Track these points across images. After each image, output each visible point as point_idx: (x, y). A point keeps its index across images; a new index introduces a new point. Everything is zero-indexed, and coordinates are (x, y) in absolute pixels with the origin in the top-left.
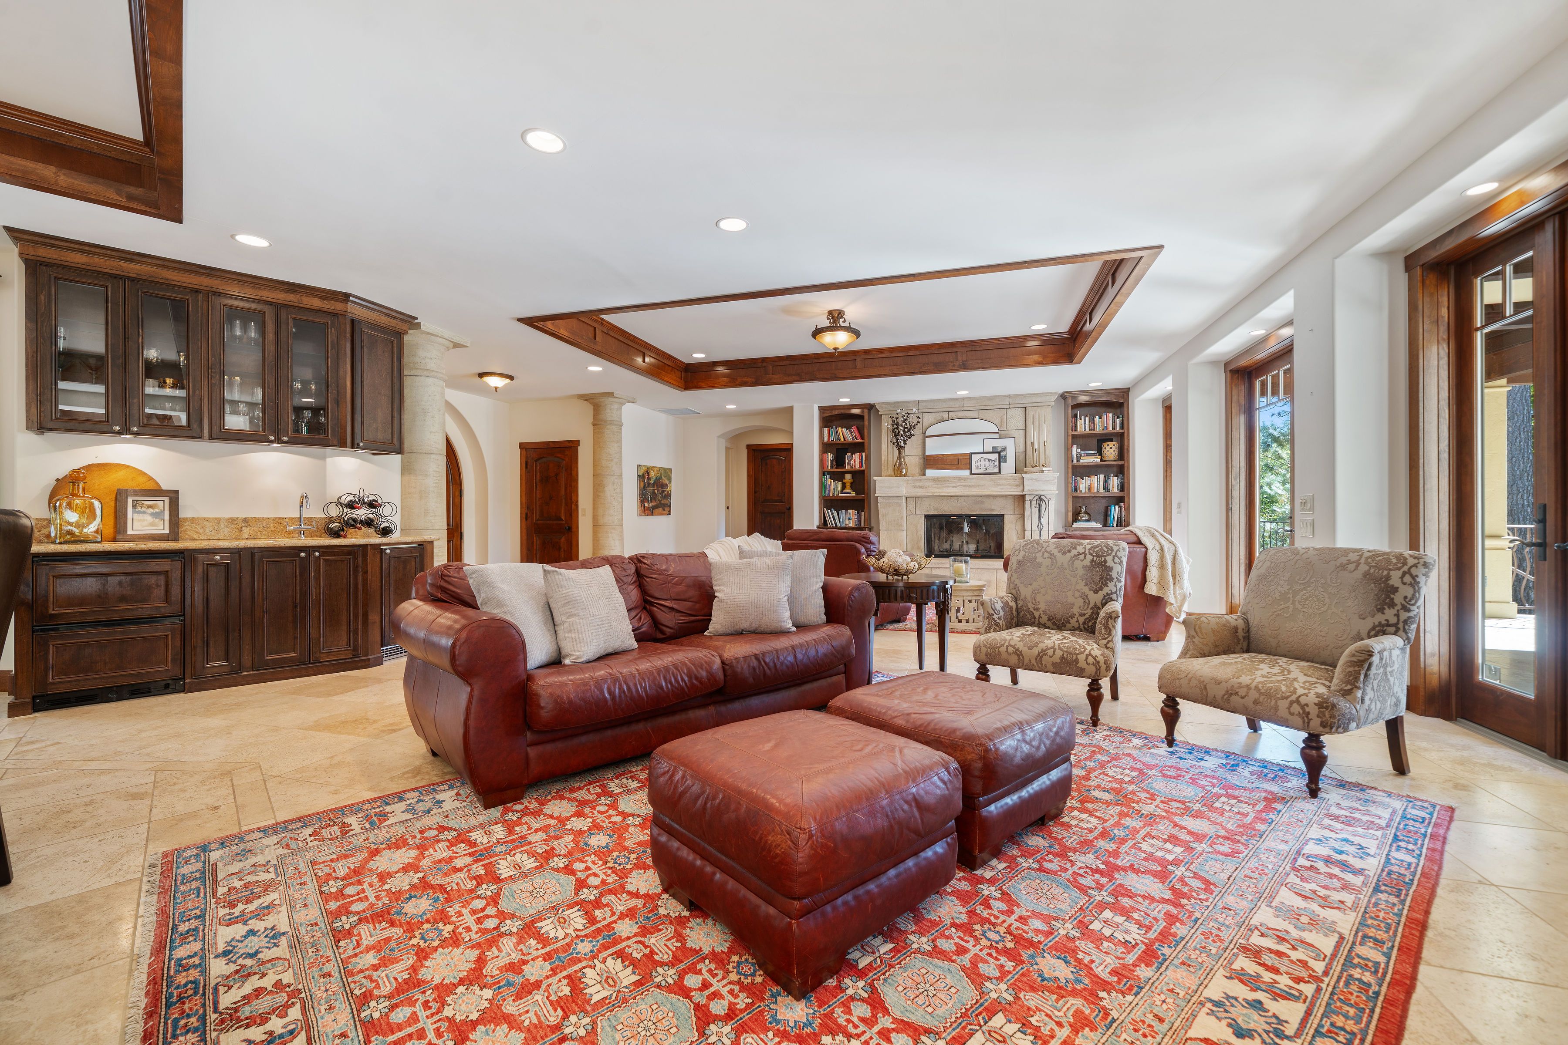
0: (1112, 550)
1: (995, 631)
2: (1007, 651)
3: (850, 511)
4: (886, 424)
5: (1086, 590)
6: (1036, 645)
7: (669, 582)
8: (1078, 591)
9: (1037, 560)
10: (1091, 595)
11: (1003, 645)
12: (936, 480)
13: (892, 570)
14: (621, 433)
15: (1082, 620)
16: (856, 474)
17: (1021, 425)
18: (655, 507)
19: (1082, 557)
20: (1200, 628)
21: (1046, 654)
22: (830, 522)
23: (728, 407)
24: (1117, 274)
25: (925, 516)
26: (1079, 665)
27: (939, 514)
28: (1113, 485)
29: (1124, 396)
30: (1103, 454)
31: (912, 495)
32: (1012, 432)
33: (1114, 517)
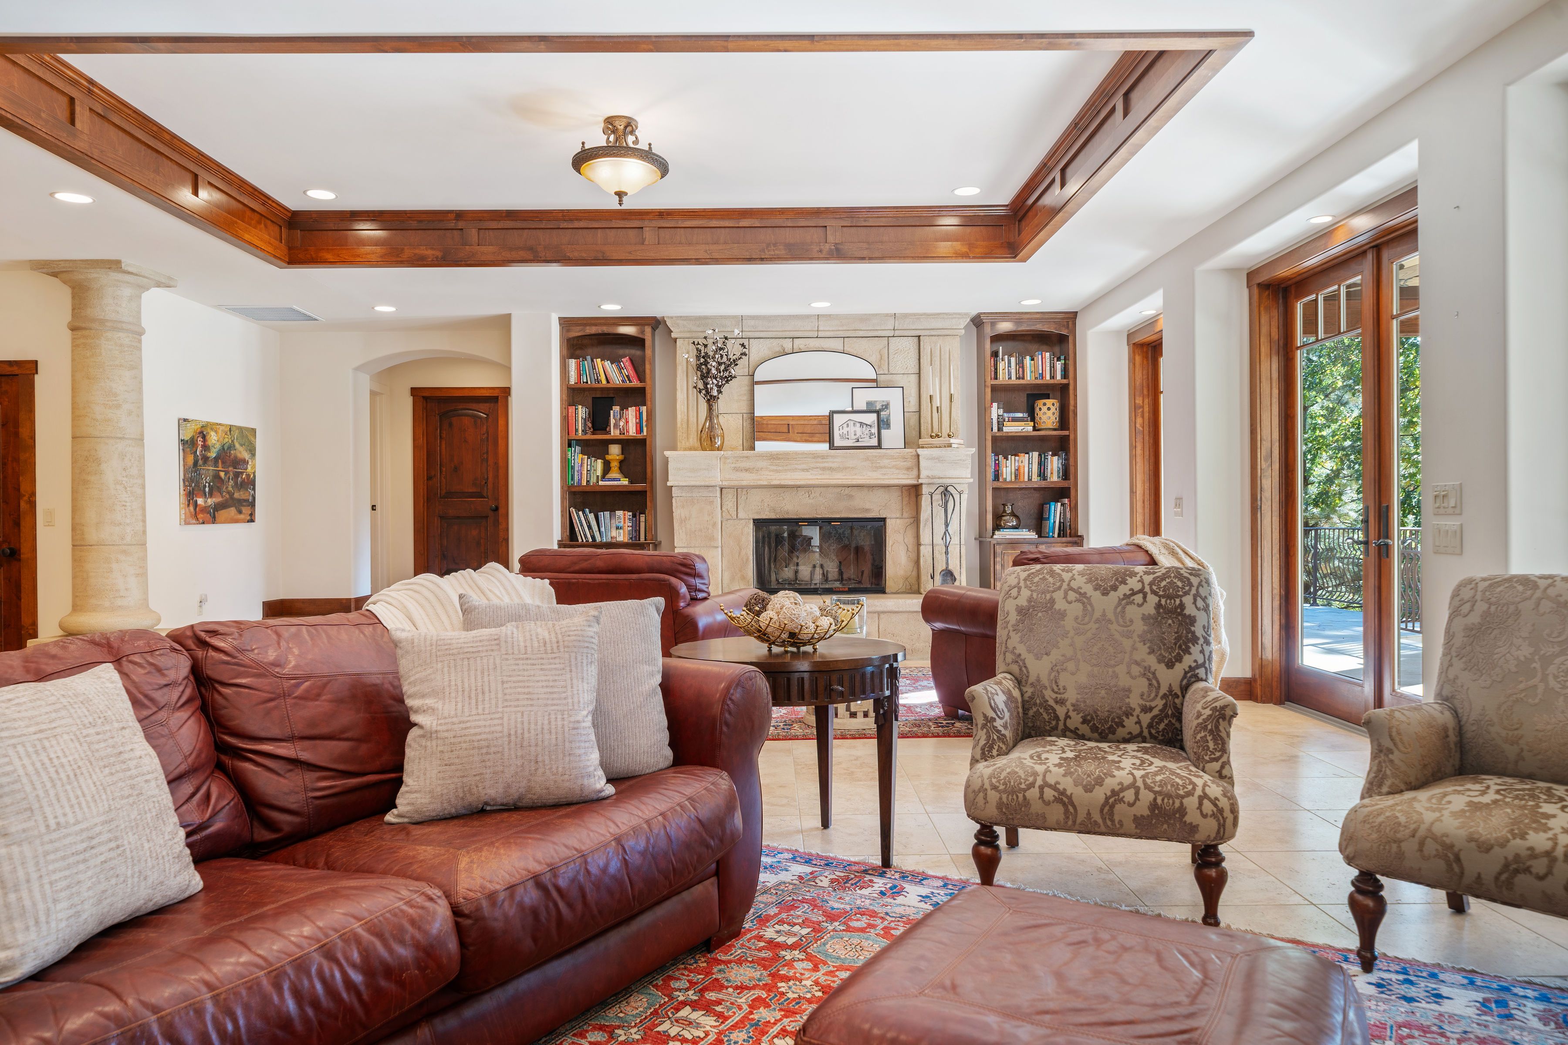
0: (1191, 585)
1: (1001, 753)
2: (1041, 797)
3: (619, 513)
4: (685, 355)
5: (1152, 661)
6: (1099, 782)
7: (285, 695)
8: (1137, 663)
9: (1057, 607)
10: (1162, 671)
11: (1032, 785)
12: (774, 457)
13: (785, 636)
14: (140, 349)
15: (1146, 719)
16: (626, 444)
17: (913, 367)
18: (218, 507)
19: (1139, 598)
20: (1399, 734)
21: (1121, 800)
22: (583, 533)
23: (378, 308)
24: (1134, 96)
25: (754, 520)
26: (1188, 819)
27: (778, 517)
28: (1052, 469)
29: (1068, 324)
30: (1037, 418)
31: (733, 483)
32: (898, 377)
33: (1055, 522)
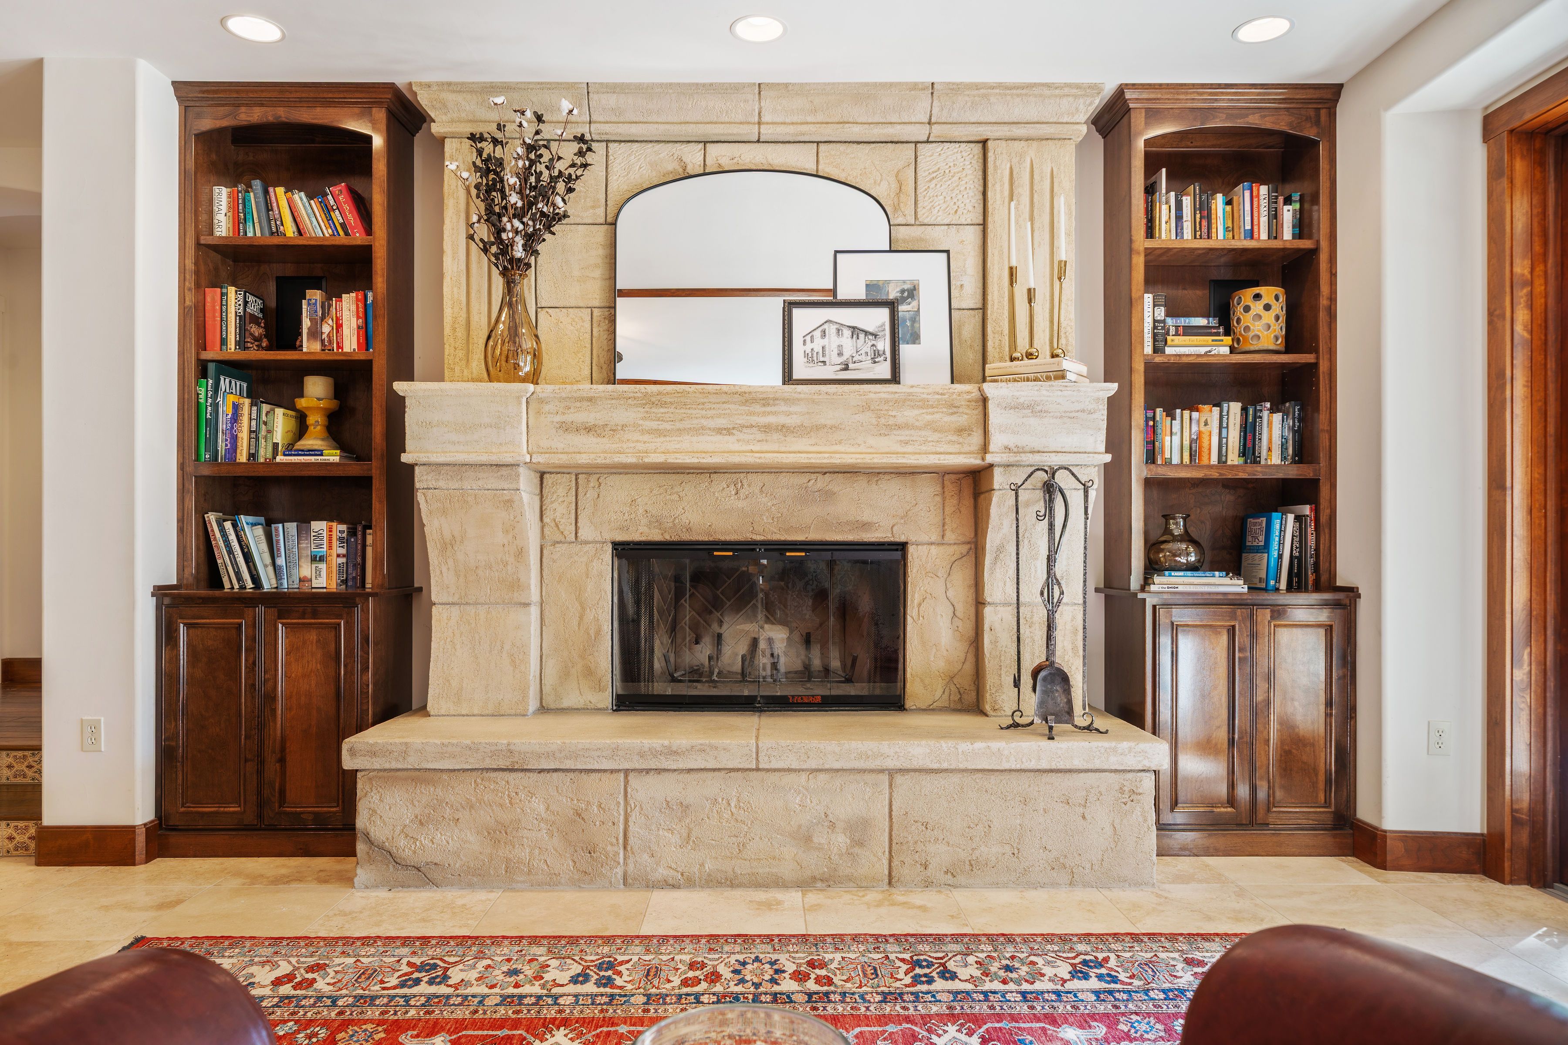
3: (319, 526)
12: (651, 400)
25: (615, 545)
27: (667, 537)
28: (1270, 441)
29: (1318, 116)
30: (1239, 329)
31: (563, 459)
32: (938, 232)
33: (1280, 556)
